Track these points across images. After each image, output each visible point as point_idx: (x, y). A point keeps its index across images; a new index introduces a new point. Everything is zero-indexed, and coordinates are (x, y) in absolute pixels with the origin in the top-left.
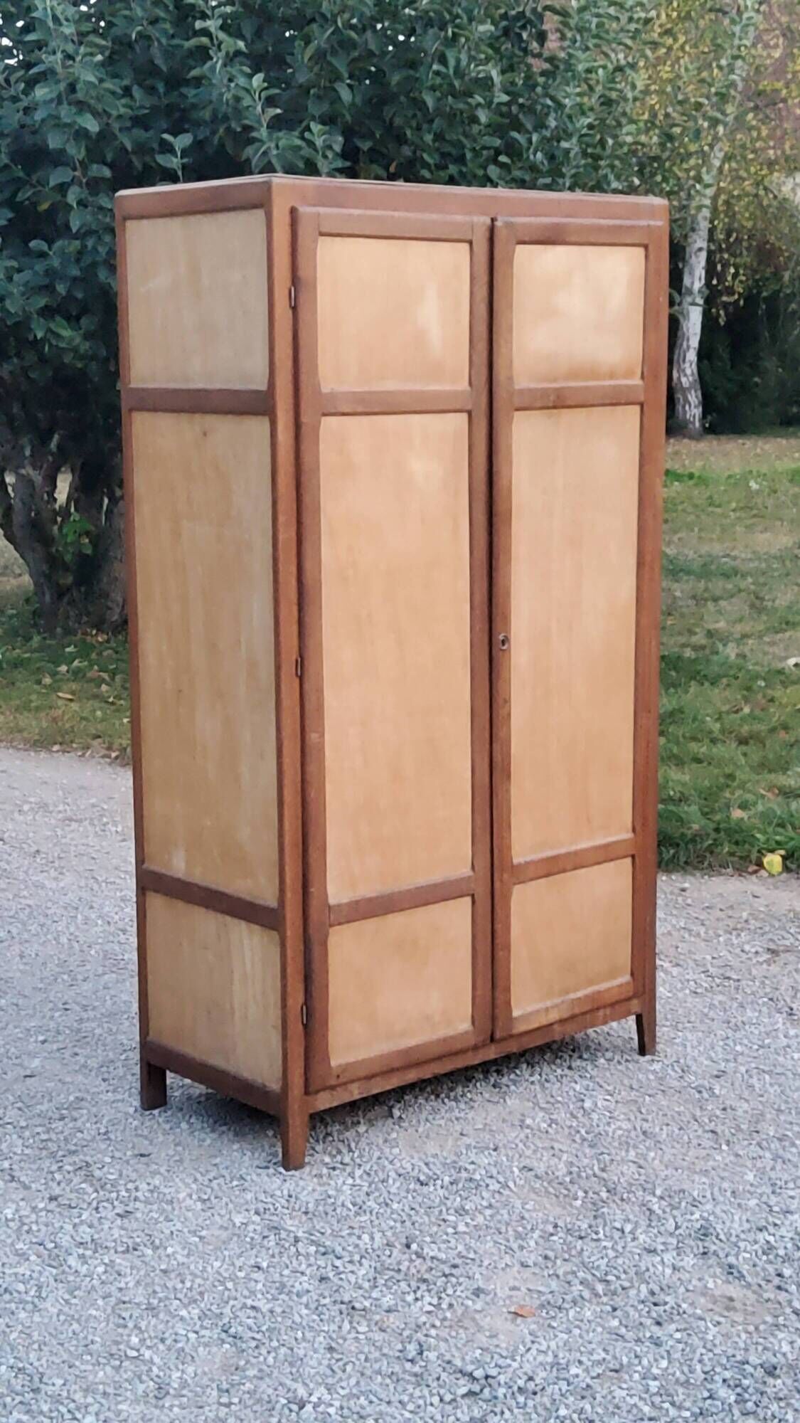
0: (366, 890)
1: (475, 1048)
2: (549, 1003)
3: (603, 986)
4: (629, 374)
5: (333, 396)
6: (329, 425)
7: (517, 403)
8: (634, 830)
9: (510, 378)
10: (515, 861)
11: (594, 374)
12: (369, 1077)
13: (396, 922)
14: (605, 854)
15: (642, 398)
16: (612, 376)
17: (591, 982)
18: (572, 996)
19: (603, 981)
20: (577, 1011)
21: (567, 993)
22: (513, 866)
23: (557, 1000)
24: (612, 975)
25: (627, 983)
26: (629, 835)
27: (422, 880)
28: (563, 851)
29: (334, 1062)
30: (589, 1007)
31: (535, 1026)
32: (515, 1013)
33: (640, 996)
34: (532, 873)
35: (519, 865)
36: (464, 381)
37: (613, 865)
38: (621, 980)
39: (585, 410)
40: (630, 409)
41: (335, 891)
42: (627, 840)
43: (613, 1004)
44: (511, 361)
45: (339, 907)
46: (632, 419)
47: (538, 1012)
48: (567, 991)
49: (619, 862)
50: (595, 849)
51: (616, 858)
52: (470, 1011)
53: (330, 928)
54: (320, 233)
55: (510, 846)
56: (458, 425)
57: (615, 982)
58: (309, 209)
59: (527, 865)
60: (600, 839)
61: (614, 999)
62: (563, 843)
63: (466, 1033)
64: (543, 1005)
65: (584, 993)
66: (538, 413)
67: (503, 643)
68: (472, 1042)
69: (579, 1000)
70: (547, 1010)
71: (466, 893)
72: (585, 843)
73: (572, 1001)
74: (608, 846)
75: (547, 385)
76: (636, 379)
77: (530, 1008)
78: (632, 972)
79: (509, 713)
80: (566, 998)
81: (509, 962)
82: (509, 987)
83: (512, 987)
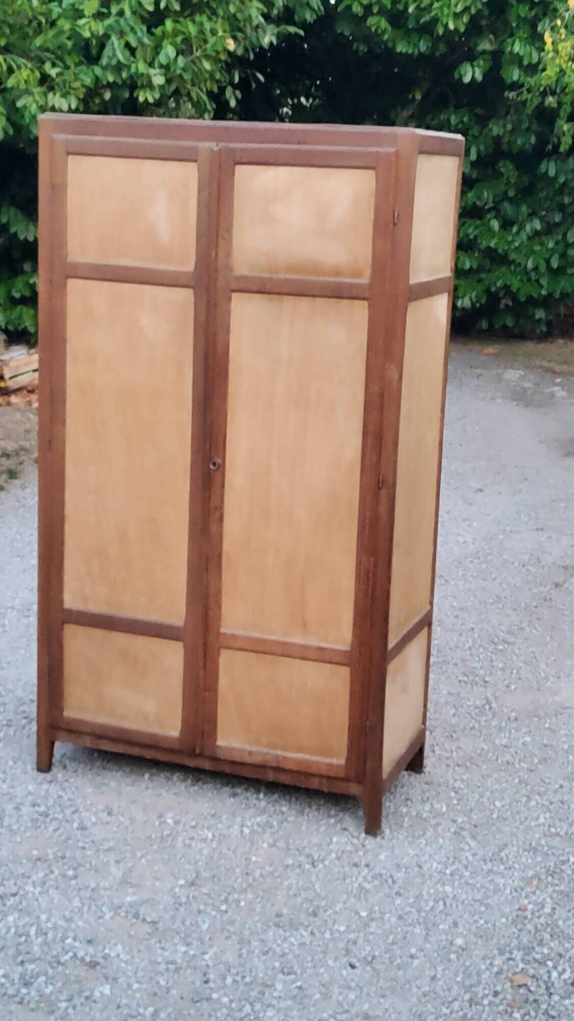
0: (93, 608)
1: (180, 752)
2: (254, 749)
3: (314, 758)
4: (357, 274)
5: (76, 266)
6: (74, 286)
7: (234, 285)
8: (351, 646)
9: (228, 268)
10: (222, 630)
11: (317, 269)
12: (101, 737)
13: (121, 640)
14: (322, 656)
15: (367, 294)
16: (337, 273)
17: (299, 750)
18: (280, 753)
20: (282, 765)
22: (219, 633)
23: (262, 749)
24: (325, 752)
25: (338, 766)
26: (349, 648)
27: (141, 615)
28: (273, 638)
29: (66, 714)
30: (295, 768)
31: (238, 759)
32: (220, 742)
33: (359, 783)
34: (239, 644)
35: (225, 634)
36: (189, 266)
37: (328, 666)
38: (335, 761)
39: (309, 298)
40: (357, 303)
41: (71, 600)
42: (345, 652)
43: (329, 778)
44: (229, 254)
45: (70, 612)
46: (360, 311)
47: (241, 750)
48: (275, 747)
49: (334, 666)
50: (305, 647)
51: (331, 663)
52: (179, 724)
53: (63, 623)
54: (68, 154)
55: (219, 618)
56: (184, 297)
57: (327, 760)
58: (62, 136)
59: (234, 636)
60: (314, 642)
61: (324, 773)
62: (276, 633)
63: (172, 739)
64: (248, 747)
65: (294, 756)
66: (259, 295)
67: (214, 464)
68: (177, 746)
69: (285, 758)
70: (250, 753)
71: (176, 638)
72: (297, 639)
73: (277, 756)
74: (321, 649)
75: (266, 275)
76: (365, 280)
77: (236, 745)
78: (347, 760)
79: (221, 519)
80: (273, 752)
81: (215, 703)
82: (214, 721)
83: (219, 723)
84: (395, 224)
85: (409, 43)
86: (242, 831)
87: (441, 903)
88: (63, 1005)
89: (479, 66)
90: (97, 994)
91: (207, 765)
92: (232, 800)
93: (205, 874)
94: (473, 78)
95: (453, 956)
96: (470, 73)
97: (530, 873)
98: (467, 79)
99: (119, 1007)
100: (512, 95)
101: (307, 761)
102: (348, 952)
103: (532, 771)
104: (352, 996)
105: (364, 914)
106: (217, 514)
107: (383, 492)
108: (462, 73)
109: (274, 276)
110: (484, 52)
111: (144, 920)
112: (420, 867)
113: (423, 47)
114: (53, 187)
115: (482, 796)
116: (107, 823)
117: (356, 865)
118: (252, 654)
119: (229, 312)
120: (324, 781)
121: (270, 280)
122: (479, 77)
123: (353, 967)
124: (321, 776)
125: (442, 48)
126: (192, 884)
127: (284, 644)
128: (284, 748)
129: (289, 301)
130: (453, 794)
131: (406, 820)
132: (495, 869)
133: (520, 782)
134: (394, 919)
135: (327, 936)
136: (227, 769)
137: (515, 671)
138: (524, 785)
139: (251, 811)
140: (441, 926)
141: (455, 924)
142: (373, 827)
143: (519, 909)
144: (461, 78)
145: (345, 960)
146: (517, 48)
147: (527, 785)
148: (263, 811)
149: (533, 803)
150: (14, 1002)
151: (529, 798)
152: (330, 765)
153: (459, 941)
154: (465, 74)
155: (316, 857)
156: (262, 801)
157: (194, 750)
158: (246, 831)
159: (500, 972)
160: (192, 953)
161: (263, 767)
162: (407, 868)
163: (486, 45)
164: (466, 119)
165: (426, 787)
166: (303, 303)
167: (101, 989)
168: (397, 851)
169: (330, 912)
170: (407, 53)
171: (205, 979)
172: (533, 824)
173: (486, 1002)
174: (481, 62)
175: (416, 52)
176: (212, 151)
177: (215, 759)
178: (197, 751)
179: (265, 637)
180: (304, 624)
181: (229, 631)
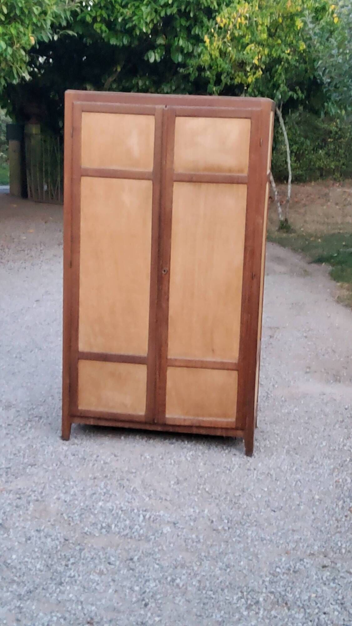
0: (95, 350)
1: (146, 423)
2: (186, 417)
3: (219, 419)
4: (241, 171)
5: (86, 170)
7: (175, 178)
8: (239, 360)
9: (172, 169)
10: (169, 357)
11: (220, 169)
13: (110, 366)
15: (247, 181)
16: (230, 171)
17: (210, 416)
18: (201, 418)
20: (202, 425)
22: (167, 358)
23: (191, 418)
24: (225, 415)
25: (233, 423)
27: (122, 352)
28: (197, 359)
29: (80, 408)
30: (209, 425)
31: (178, 424)
32: (167, 416)
33: (242, 429)
34: (177, 364)
35: (171, 359)
36: (150, 168)
37: (225, 372)
38: (230, 420)
39: (215, 184)
40: (241, 186)
41: (83, 346)
42: (235, 363)
43: (227, 429)
44: (172, 162)
45: (83, 353)
46: (243, 190)
47: (179, 419)
48: (198, 415)
49: (230, 371)
50: (214, 363)
51: (228, 369)
52: (144, 408)
53: (79, 359)
54: (83, 111)
55: (166, 351)
56: (147, 185)
57: (226, 420)
58: (79, 103)
59: (176, 360)
60: (218, 359)
61: (224, 426)
62: (198, 355)
63: (141, 416)
64: (182, 417)
65: (207, 419)
66: (188, 183)
67: (165, 271)
68: (143, 420)
69: (203, 421)
70: (185, 420)
71: (143, 364)
72: (209, 358)
73: (199, 420)
74: (222, 363)
75: (192, 173)
76: (245, 174)
77: (176, 416)
78: (237, 419)
79: (168, 299)
80: (197, 418)
81: (165, 395)
82: (165, 405)
83: (167, 406)
84: (260, 146)
85: (117, 39)
86: (187, 459)
87: (299, 482)
88: (153, 537)
89: (158, 53)
90: (165, 531)
91: (159, 429)
92: (173, 446)
93: (181, 479)
94: (155, 60)
95: (317, 503)
96: (153, 57)
97: (332, 467)
98: (152, 60)
99: (178, 536)
100: (181, 70)
101: (215, 421)
102: (268, 506)
103: (307, 423)
104: (282, 523)
105: (266, 489)
106: (166, 297)
107: (255, 280)
108: (149, 56)
109: (197, 173)
110: (160, 44)
111: (166, 500)
112: (279, 468)
113: (125, 41)
114: (73, 129)
115: (290, 436)
116: (117, 460)
117: (249, 470)
118: (185, 368)
119: (172, 192)
120: (224, 431)
121: (195, 175)
122: (158, 59)
123: (274, 511)
124: (222, 428)
125: (136, 43)
126: (178, 483)
127: (202, 362)
128: (203, 416)
129: (204, 186)
130: (276, 436)
131: (261, 448)
132: (315, 466)
133: (304, 428)
134: (281, 491)
135: (254, 499)
136: (171, 430)
137: (272, 379)
138: (307, 430)
139: (185, 450)
140: (304, 492)
141: (311, 491)
142: (249, 452)
143: (336, 482)
144: (148, 60)
145: (269, 509)
146: (181, 43)
147: (308, 430)
148: (190, 450)
149: (316, 437)
150: (128, 538)
151: (313, 436)
152: (227, 422)
153: (317, 497)
154: (151, 58)
155: (229, 467)
156: (187, 445)
157: (154, 420)
158: (189, 459)
159: (343, 508)
160: (197, 511)
161: (191, 427)
162: (274, 469)
163: (161, 41)
164: (147, 83)
165: (262, 434)
166: (213, 187)
167: (166, 529)
168: (265, 462)
169: (249, 490)
170: (116, 45)
171: (211, 521)
172: (321, 446)
173: (343, 520)
174: (159, 51)
175: (121, 45)
176: (163, 109)
177: (165, 425)
178: (156, 422)
179: (192, 359)
180: (213, 350)
181: (172, 357)
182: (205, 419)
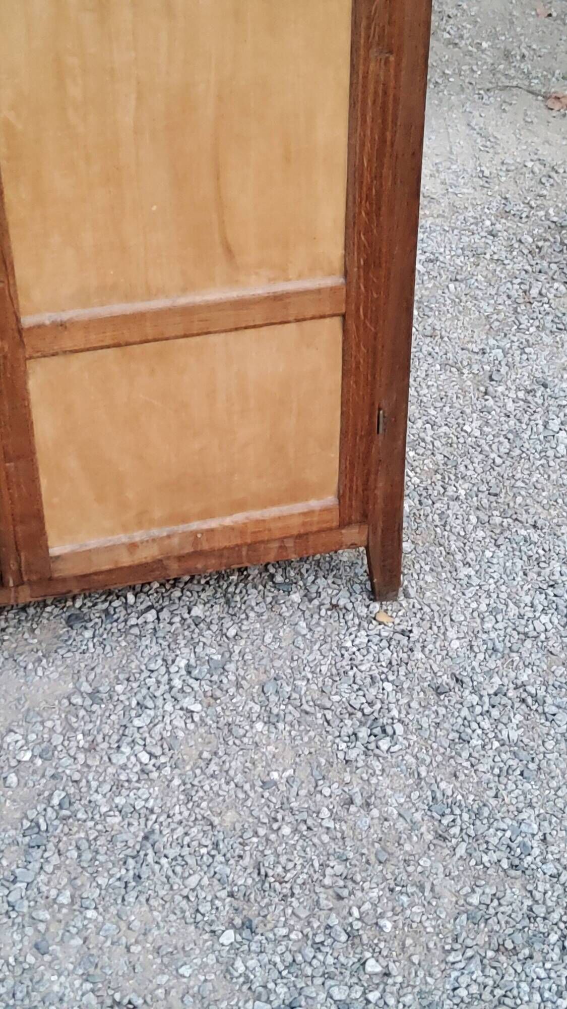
2: (138, 536)
8: (346, 274)
10: (27, 321)
17: (241, 506)
18: (195, 525)
19: (273, 503)
21: (185, 520)
22: (20, 331)
23: (156, 532)
24: (295, 493)
25: (326, 510)
26: (337, 280)
31: (104, 566)
32: (56, 549)
34: (77, 339)
35: (36, 327)
37: (292, 329)
38: (314, 504)
42: (333, 290)
43: (304, 536)
47: (110, 549)
49: (308, 324)
50: (240, 304)
51: (300, 319)
57: (299, 507)
59: (63, 325)
64: (123, 538)
69: (211, 531)
70: (132, 547)
73: (194, 533)
74: (277, 298)
77: (93, 543)
78: (340, 497)
80: (181, 528)
81: (34, 480)
82: (39, 517)
83: (47, 513)
101: (258, 522)
118: (110, 353)
120: (291, 543)
124: (284, 538)
128: (208, 514)
152: (310, 513)
177: (50, 581)
179: (140, 306)
180: (229, 251)
181: (46, 318)
182: (213, 524)
